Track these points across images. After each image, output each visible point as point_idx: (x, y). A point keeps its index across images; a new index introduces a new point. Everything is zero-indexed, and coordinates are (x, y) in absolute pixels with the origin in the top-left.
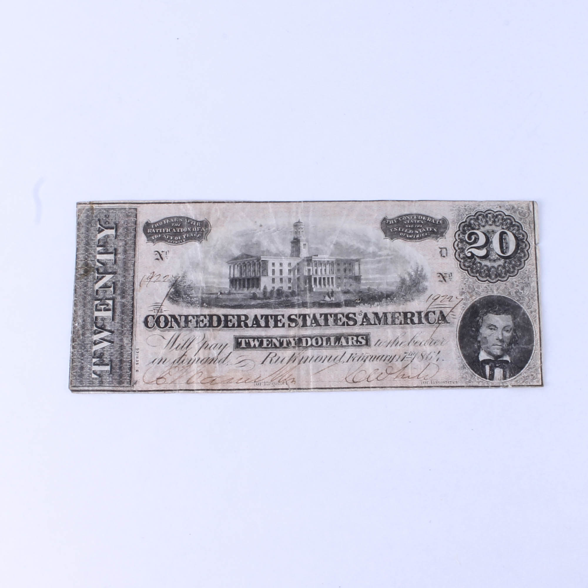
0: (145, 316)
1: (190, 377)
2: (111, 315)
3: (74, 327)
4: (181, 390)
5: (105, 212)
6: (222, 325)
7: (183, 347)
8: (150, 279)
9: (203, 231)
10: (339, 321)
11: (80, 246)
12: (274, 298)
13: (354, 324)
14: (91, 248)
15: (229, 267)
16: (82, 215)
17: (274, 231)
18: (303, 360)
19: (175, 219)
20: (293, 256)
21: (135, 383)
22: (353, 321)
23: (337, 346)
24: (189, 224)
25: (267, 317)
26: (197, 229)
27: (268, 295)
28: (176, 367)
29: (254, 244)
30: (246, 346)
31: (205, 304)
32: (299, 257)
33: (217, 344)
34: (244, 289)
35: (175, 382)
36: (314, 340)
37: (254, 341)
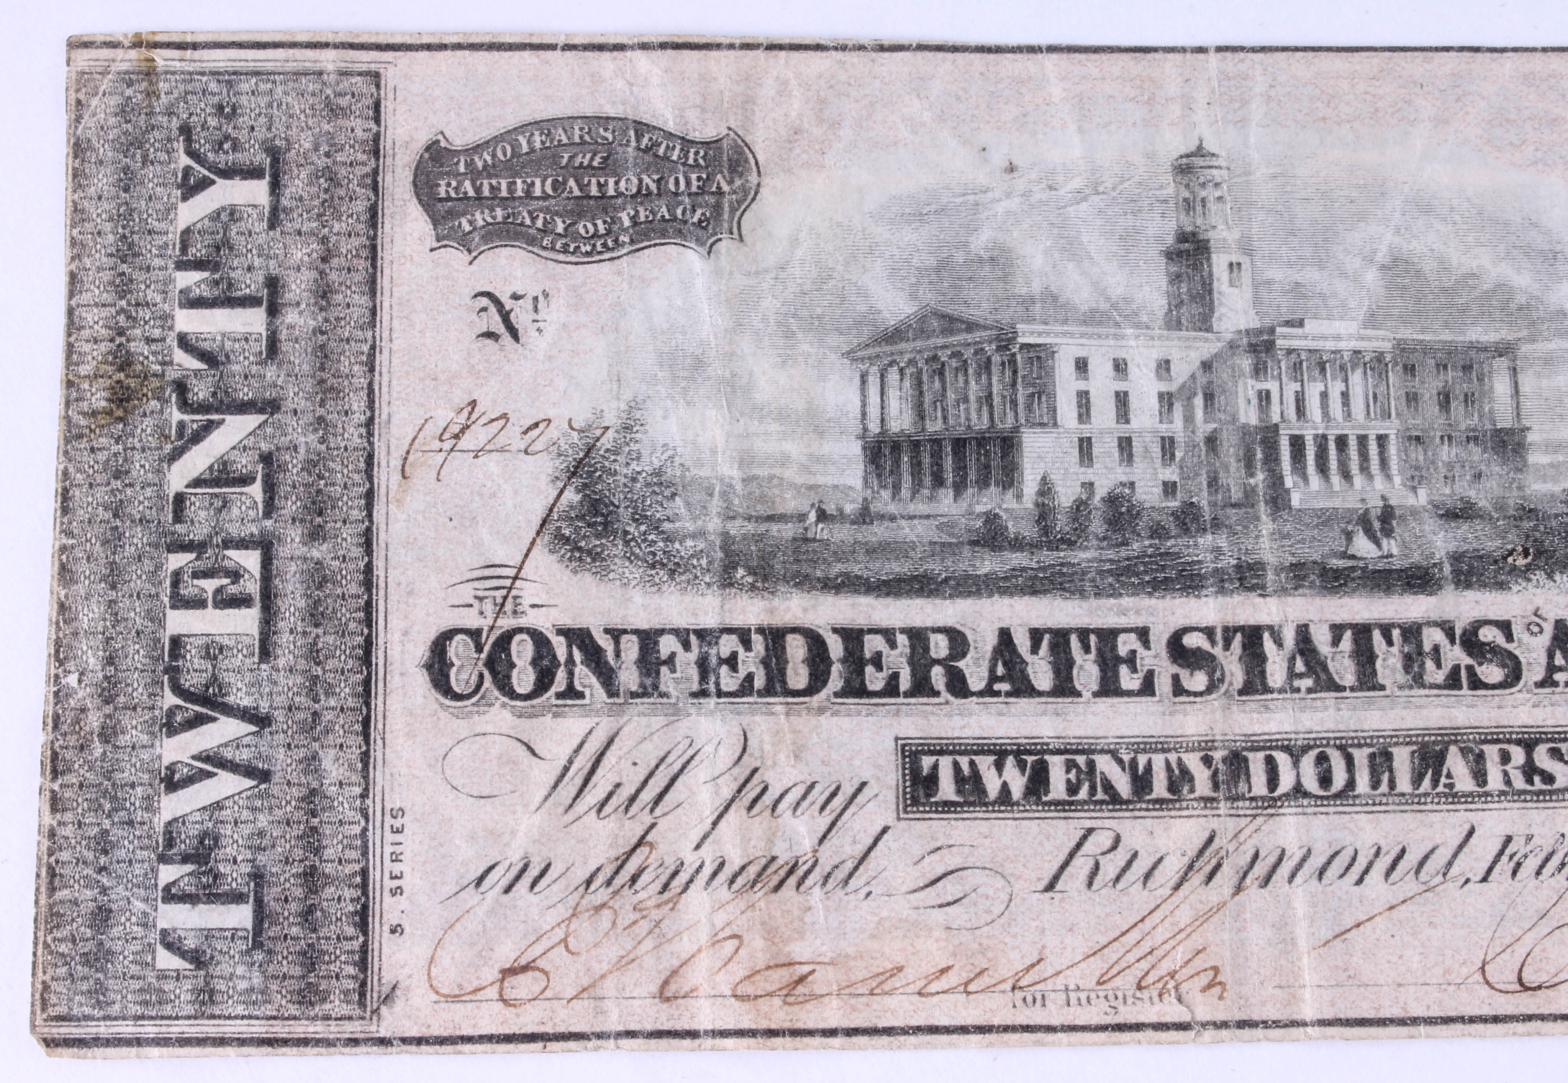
0: (432, 635)
1: (676, 963)
2: (255, 631)
3: (59, 695)
4: (631, 1034)
5: (213, 86)
6: (835, 682)
7: (633, 799)
8: (456, 437)
9: (720, 193)
10: (1429, 664)
11: (87, 262)
12: (1095, 542)
13: (1507, 676)
14: (143, 276)
15: (857, 381)
16: (95, 102)
17: (1080, 196)
18: (1260, 869)
19: (577, 132)
20: (1179, 323)
21: (387, 999)
22: (1504, 666)
23: (1426, 795)
24: (649, 158)
25: (1060, 638)
26: (688, 183)
27: (1062, 523)
28: (603, 905)
29: (981, 260)
30: (959, 792)
31: (741, 572)
32: (1209, 329)
33: (812, 786)
34: (942, 491)
35: (599, 992)
36: (1308, 762)
37: (999, 766)
